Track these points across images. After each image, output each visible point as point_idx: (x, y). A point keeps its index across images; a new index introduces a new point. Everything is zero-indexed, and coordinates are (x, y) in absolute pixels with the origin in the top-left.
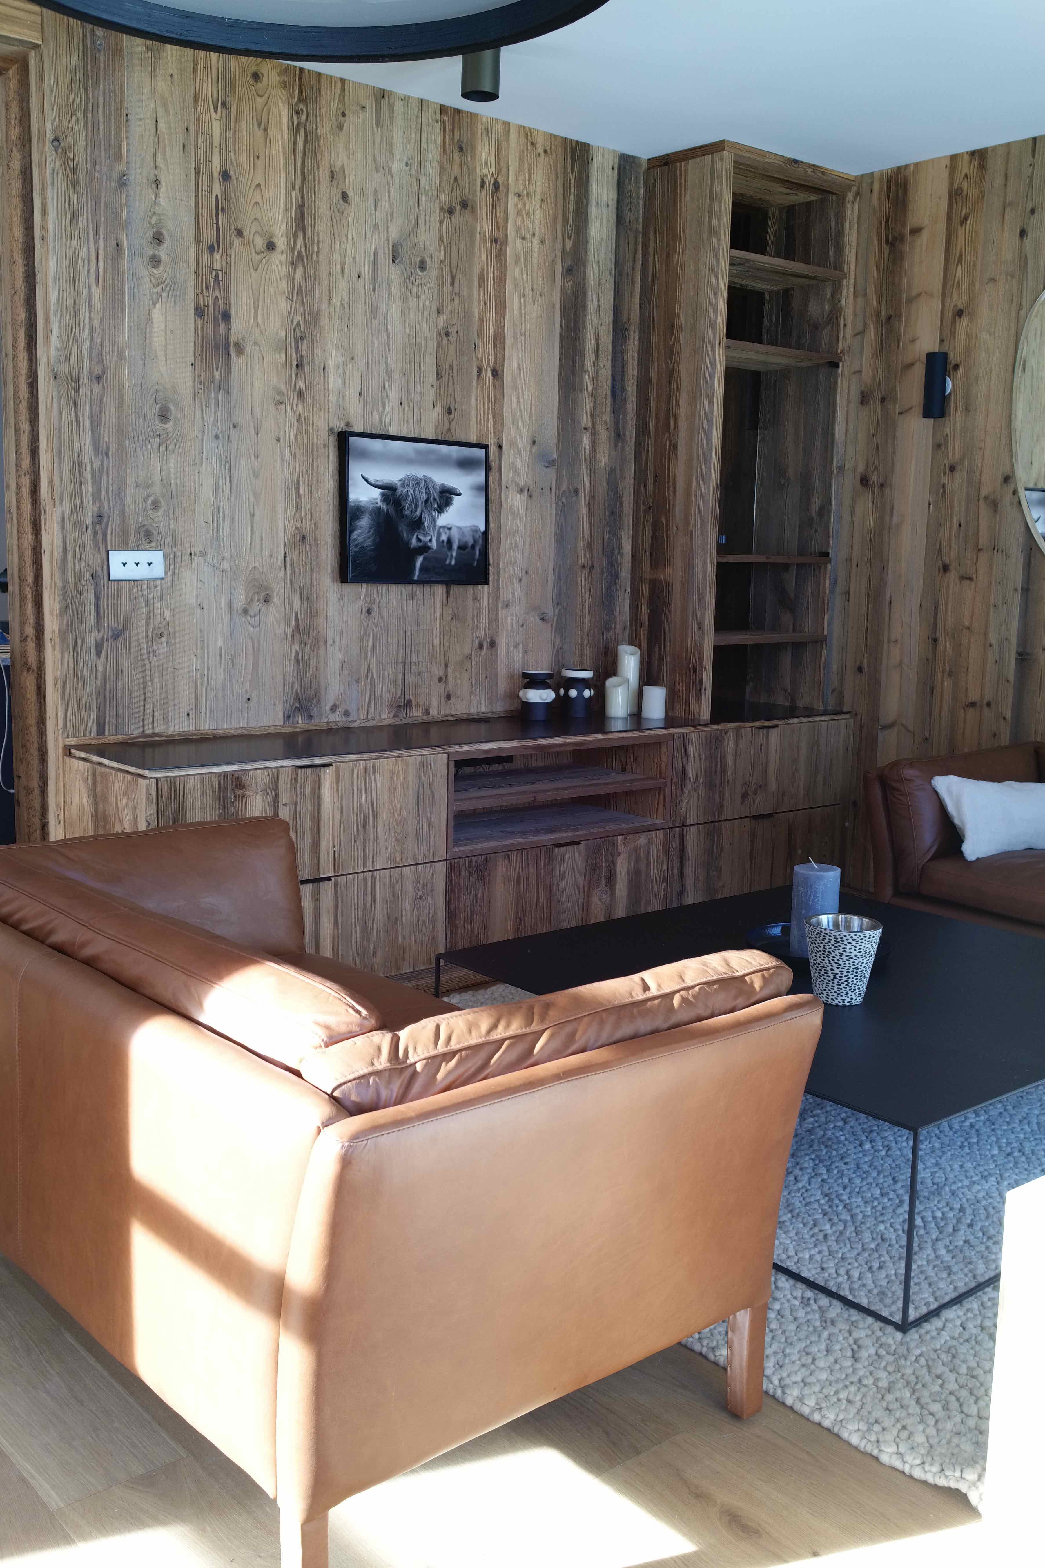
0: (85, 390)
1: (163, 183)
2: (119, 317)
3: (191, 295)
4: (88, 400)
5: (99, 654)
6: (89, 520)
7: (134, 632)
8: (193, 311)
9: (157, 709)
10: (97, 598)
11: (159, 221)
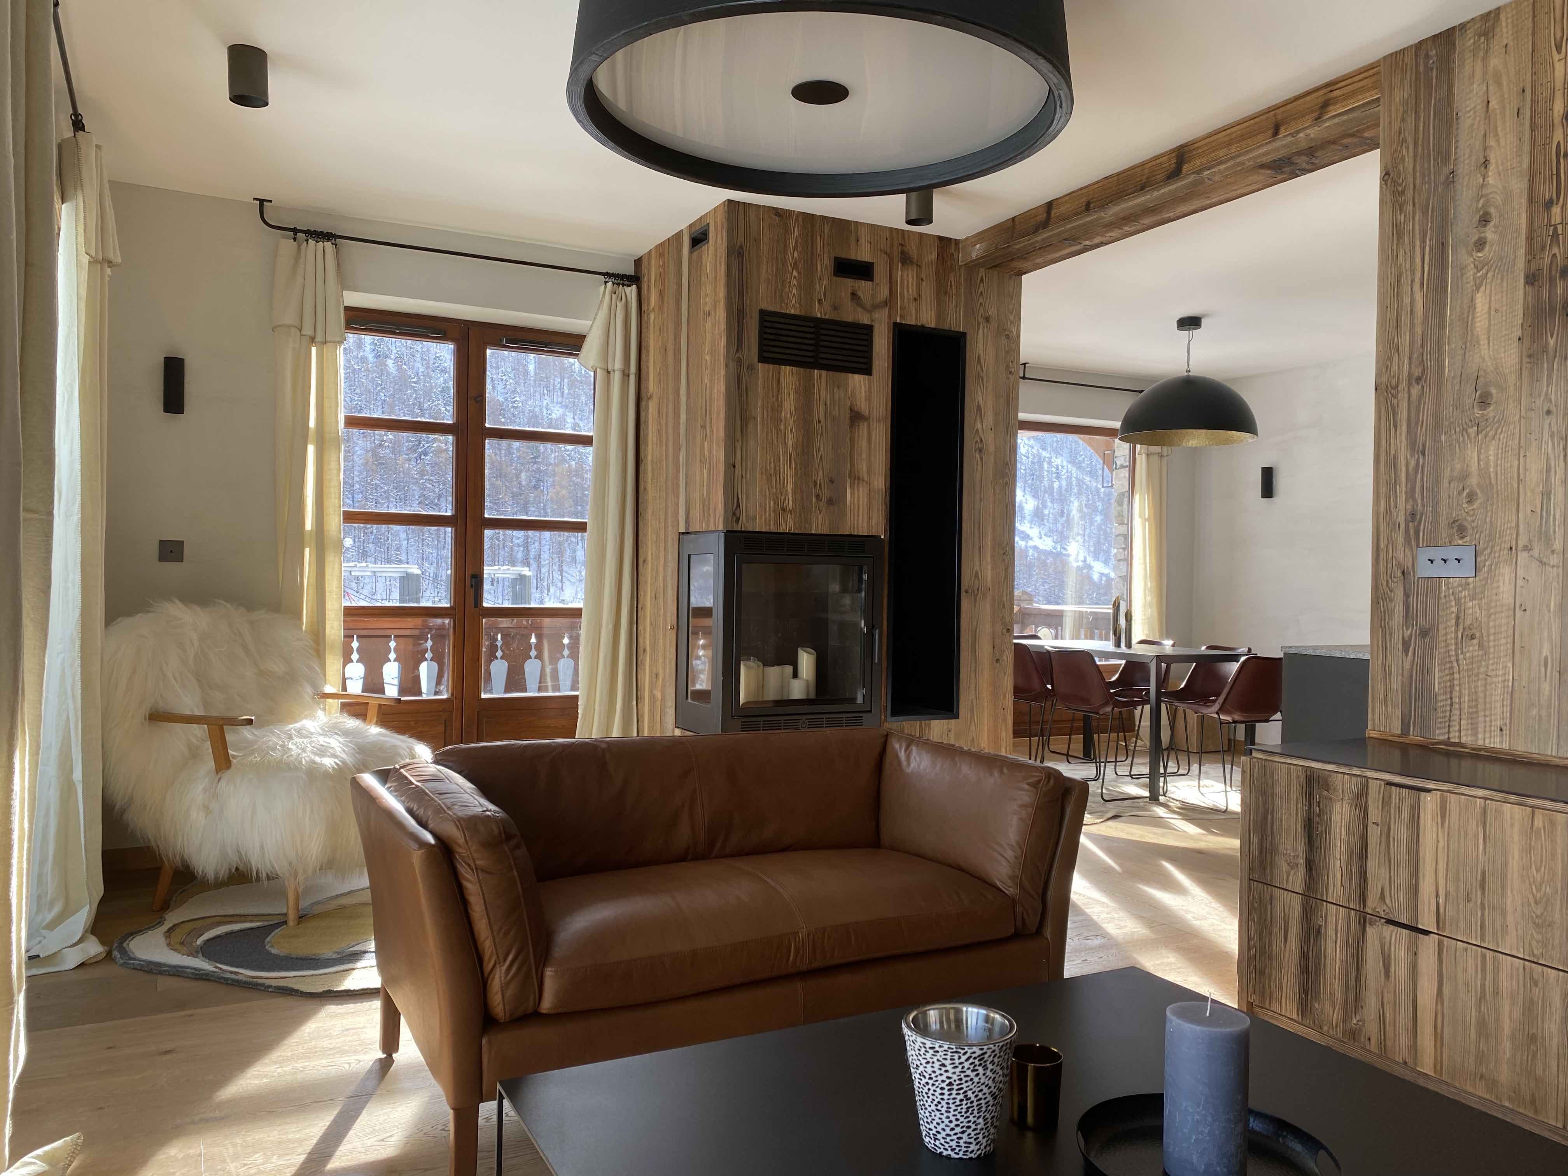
0: (1403, 396)
1: (1493, 161)
2: (1442, 314)
3: (1521, 264)
4: (1405, 404)
5: (1406, 651)
6: (1401, 519)
7: (1442, 632)
8: (1522, 281)
9: (1464, 716)
10: (1407, 595)
11: (1487, 201)
